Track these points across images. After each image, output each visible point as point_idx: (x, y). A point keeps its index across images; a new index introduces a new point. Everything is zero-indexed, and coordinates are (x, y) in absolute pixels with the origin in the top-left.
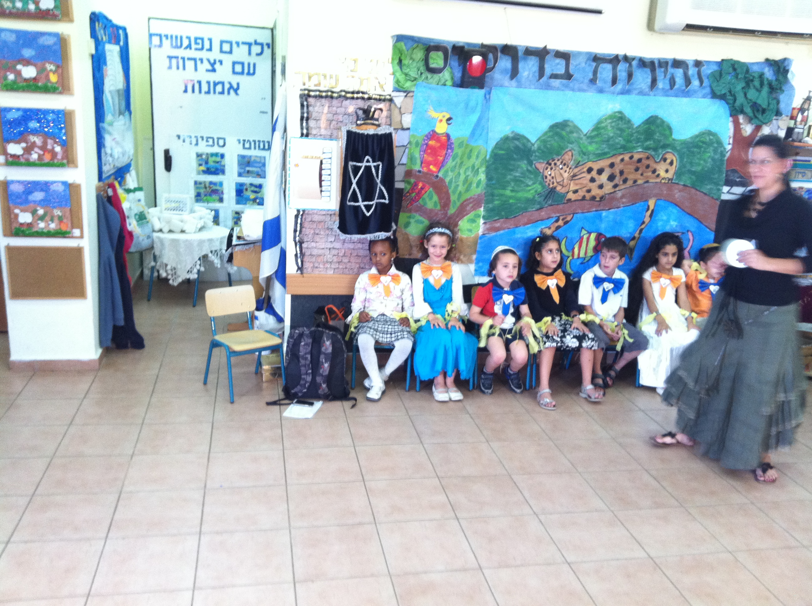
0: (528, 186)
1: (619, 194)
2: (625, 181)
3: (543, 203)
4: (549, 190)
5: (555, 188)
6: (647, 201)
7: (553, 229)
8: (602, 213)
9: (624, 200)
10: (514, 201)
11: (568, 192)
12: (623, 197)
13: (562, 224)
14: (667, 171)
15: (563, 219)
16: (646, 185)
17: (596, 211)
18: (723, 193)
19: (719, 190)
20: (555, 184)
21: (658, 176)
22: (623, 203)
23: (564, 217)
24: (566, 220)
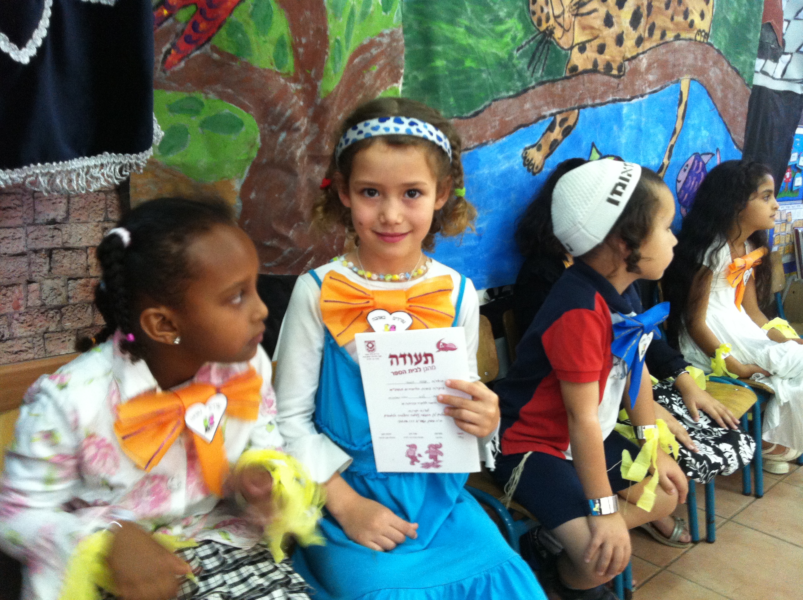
0: (498, 21)
1: (644, 61)
2: (651, 30)
3: (528, 74)
4: (539, 37)
5: (551, 33)
6: (678, 81)
7: (545, 149)
8: (621, 108)
9: (651, 77)
10: (473, 65)
11: (572, 48)
12: (649, 67)
13: (560, 137)
14: (702, 16)
15: (561, 124)
16: (677, 43)
17: (614, 101)
18: (757, 72)
19: (752, 65)
20: (552, 21)
21: (692, 24)
22: (650, 84)
23: (564, 116)
24: (566, 125)
